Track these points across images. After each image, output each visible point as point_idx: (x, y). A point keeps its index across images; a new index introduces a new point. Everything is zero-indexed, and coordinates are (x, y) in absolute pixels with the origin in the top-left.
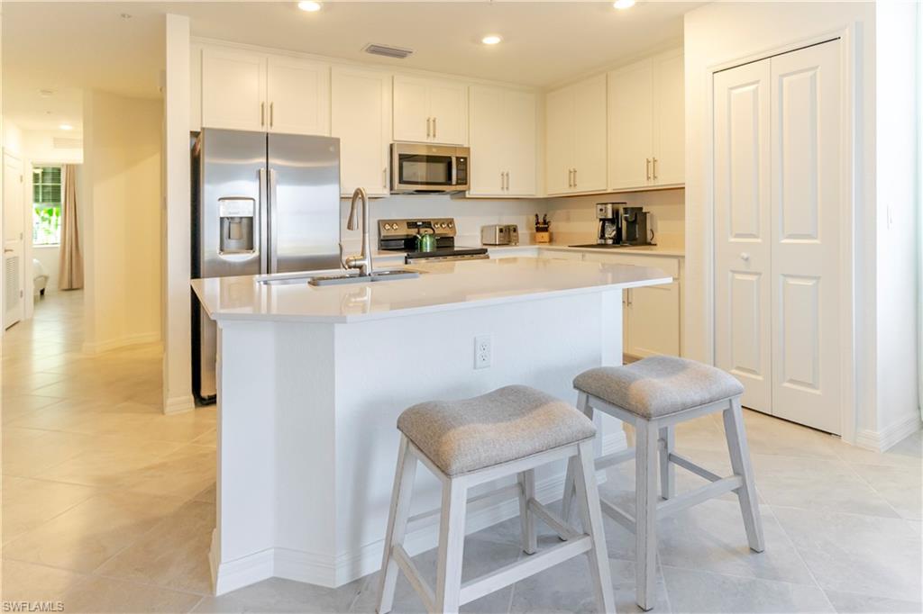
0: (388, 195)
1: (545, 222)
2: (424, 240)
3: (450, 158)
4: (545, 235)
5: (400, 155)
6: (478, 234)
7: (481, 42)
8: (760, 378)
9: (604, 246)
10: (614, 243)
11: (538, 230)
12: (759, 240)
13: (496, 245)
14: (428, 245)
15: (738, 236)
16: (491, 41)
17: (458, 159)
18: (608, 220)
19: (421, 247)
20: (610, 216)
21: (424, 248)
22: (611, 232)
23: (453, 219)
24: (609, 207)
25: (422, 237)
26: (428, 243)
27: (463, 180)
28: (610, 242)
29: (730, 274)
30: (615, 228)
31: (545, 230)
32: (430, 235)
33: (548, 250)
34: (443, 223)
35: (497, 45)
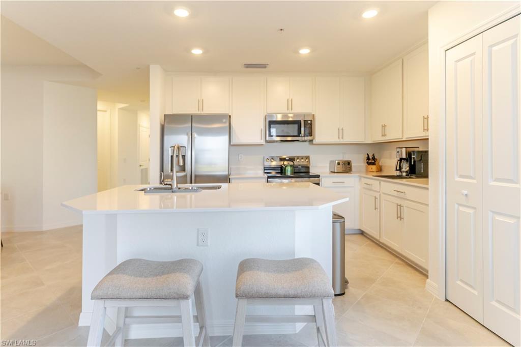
0: (264, 143)
1: (374, 158)
2: (287, 168)
3: (301, 121)
4: (374, 167)
5: (269, 121)
6: (328, 165)
7: (299, 52)
8: (476, 293)
9: (400, 177)
10: (407, 175)
11: (369, 164)
12: (474, 181)
13: (335, 172)
14: (289, 171)
15: (461, 176)
16: (305, 51)
17: (305, 121)
18: (404, 159)
19: (285, 172)
20: (404, 156)
21: (287, 173)
22: (406, 167)
23: (309, 156)
24: (404, 150)
25: (286, 167)
26: (289, 170)
27: (311, 134)
28: (404, 174)
29: (456, 206)
30: (408, 165)
31: (373, 164)
32: (291, 166)
33: (365, 178)
34: (302, 159)
35: (309, 53)
